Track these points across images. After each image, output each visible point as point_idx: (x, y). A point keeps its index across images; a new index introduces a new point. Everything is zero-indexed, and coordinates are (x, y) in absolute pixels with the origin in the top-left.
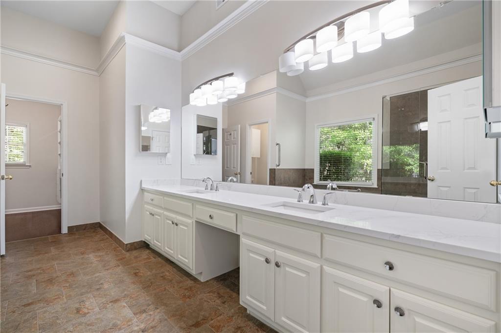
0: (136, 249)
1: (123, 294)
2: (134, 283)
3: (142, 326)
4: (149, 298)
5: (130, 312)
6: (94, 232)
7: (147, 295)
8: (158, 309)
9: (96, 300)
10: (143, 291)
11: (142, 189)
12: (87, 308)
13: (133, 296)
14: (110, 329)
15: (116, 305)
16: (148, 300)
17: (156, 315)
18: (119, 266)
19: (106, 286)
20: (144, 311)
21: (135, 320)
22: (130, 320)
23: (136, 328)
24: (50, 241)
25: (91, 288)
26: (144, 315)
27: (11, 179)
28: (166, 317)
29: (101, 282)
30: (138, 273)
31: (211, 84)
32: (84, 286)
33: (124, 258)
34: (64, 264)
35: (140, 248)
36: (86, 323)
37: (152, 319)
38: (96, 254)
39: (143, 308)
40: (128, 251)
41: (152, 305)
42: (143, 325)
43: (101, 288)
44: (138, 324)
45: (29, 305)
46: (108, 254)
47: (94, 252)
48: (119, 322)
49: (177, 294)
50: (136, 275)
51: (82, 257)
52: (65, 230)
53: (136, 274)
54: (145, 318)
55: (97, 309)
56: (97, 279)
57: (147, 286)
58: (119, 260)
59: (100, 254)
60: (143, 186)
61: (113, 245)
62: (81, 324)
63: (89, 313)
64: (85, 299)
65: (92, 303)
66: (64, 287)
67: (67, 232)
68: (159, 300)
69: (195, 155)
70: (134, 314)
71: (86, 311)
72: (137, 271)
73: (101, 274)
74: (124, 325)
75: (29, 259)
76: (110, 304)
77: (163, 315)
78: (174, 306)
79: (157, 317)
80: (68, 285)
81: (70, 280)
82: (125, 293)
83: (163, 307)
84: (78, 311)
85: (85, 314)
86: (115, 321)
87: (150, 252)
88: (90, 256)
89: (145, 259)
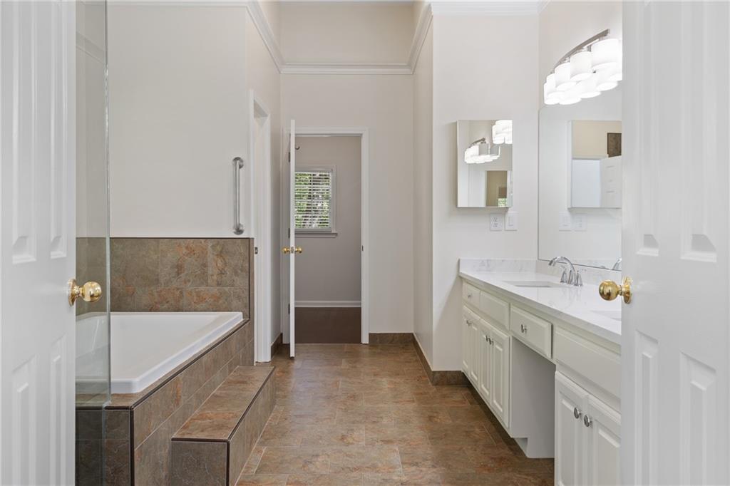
0: (449, 384)
1: (400, 437)
2: (421, 428)
3: (404, 479)
4: (431, 452)
5: (399, 459)
6: (403, 348)
7: (431, 448)
8: (435, 467)
9: (366, 433)
10: (428, 441)
11: (461, 277)
12: (354, 440)
13: (411, 443)
14: (367, 467)
15: (386, 446)
16: (428, 454)
17: (429, 473)
18: (413, 401)
19: (385, 421)
20: (416, 464)
21: (401, 469)
22: (394, 467)
23: (396, 478)
24: (345, 350)
25: (367, 418)
26: (414, 468)
27: (300, 252)
28: (440, 481)
29: (381, 415)
30: (434, 417)
31: (589, 49)
32: (360, 414)
33: (425, 393)
34: (350, 383)
35: (456, 384)
36: (345, 453)
37: (420, 476)
38: (393, 379)
39: (417, 461)
40: (436, 384)
41: (429, 462)
42: (406, 477)
43: (378, 422)
44: (400, 474)
45: (301, 416)
46: (407, 383)
47: (390, 376)
48: (380, 465)
49: (473, 460)
50: (430, 420)
51: (373, 378)
52: (365, 339)
53: (430, 418)
54: (413, 472)
55: (363, 443)
56: (378, 410)
57: (437, 436)
58: (418, 394)
59: (398, 380)
60: (461, 271)
61: (421, 372)
62: (340, 451)
63: (352, 444)
64: (355, 428)
65: (361, 435)
66: (339, 408)
67: (368, 342)
68: (443, 459)
69: (569, 209)
70: (402, 463)
71: (351, 441)
72: (435, 415)
73: (386, 406)
74: (384, 469)
75: (316, 368)
76: (380, 443)
77: (437, 477)
78: (459, 472)
79: (428, 477)
80: (343, 408)
81: (348, 404)
82: (405, 436)
83: (443, 468)
84: (343, 437)
85: (348, 444)
86: (376, 462)
87: (469, 393)
88: (384, 379)
89: (456, 402)
